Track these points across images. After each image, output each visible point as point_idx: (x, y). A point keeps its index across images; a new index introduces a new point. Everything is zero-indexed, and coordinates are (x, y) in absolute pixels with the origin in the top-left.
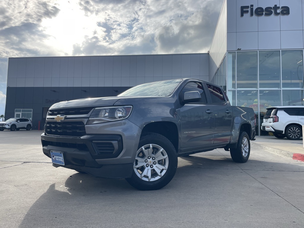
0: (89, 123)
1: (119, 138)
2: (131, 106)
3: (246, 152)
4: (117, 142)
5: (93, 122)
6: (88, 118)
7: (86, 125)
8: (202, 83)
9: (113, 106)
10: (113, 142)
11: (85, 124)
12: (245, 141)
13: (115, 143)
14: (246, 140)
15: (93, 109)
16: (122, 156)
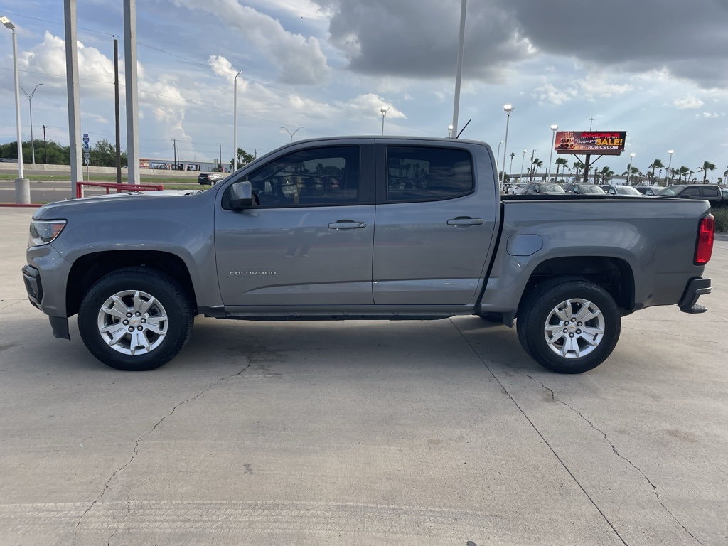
2: (65, 222)
3: (585, 342)
4: (35, 279)
13: (32, 281)
16: (43, 303)
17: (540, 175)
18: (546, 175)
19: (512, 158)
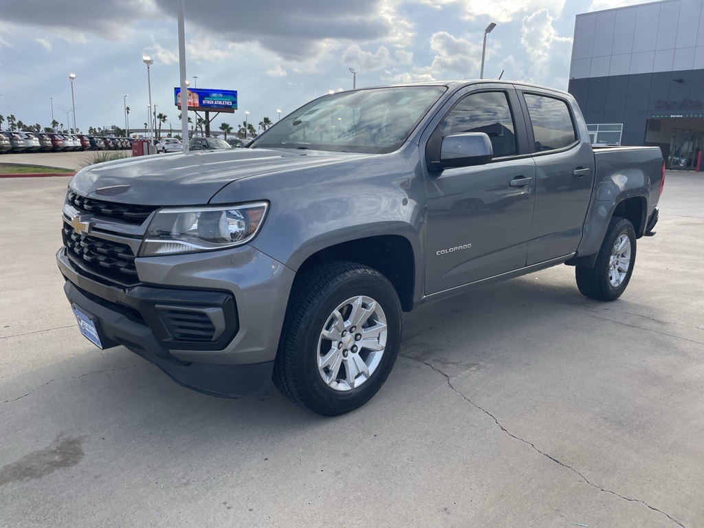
0: (146, 253)
1: (226, 298)
2: (265, 204)
3: (620, 271)
4: (220, 310)
5: (157, 249)
6: (142, 237)
7: (138, 257)
8: (509, 92)
9: (208, 205)
10: (209, 311)
11: (136, 254)
12: (623, 243)
13: (215, 314)
14: (626, 239)
15: (154, 212)
16: (237, 347)
17: (164, 131)
18: (171, 131)
19: (128, 112)
